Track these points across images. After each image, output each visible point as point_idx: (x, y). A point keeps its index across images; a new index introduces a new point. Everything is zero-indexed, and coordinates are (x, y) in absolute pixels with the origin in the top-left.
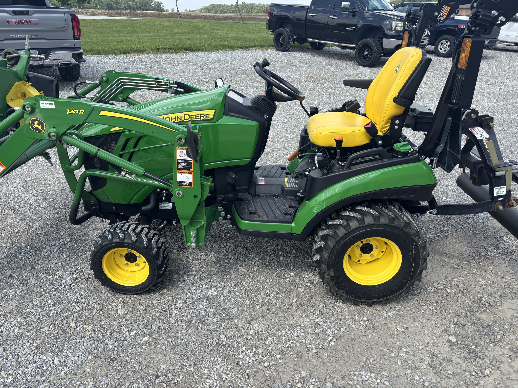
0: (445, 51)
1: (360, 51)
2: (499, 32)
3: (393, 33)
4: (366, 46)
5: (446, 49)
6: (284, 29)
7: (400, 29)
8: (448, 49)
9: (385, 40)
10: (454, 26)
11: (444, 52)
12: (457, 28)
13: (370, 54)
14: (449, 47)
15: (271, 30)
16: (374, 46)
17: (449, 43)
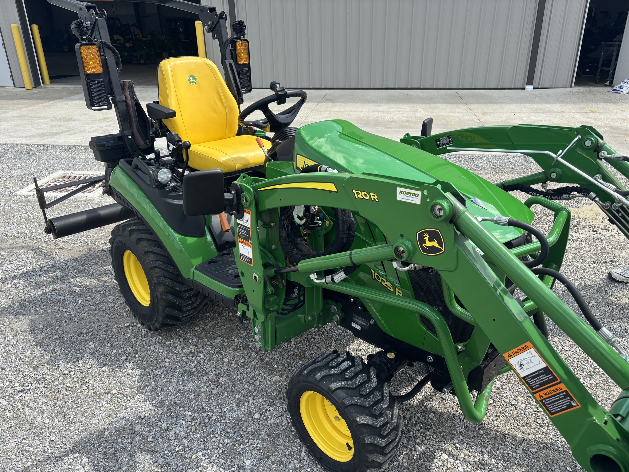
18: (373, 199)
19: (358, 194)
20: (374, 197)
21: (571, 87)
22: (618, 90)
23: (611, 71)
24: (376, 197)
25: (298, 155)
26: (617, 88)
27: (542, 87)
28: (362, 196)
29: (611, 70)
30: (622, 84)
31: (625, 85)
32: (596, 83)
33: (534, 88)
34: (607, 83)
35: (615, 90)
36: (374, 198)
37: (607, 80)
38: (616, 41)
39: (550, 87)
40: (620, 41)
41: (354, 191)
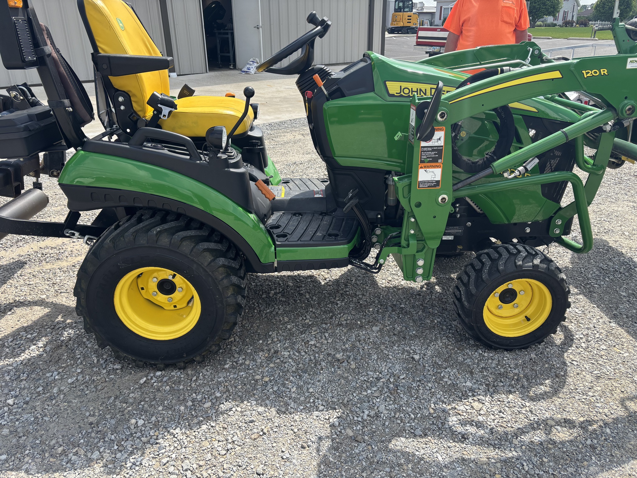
18: (602, 74)
19: (587, 73)
20: (604, 71)
21: (207, 72)
22: (246, 72)
23: (232, 57)
24: (605, 72)
25: (387, 82)
26: (245, 69)
27: (183, 74)
28: (592, 74)
29: (231, 55)
30: (248, 66)
31: (251, 67)
32: (220, 68)
33: (178, 75)
34: (231, 67)
35: (244, 72)
36: (604, 73)
37: (231, 65)
38: (227, 30)
39: (190, 73)
40: (232, 29)
41: (583, 72)
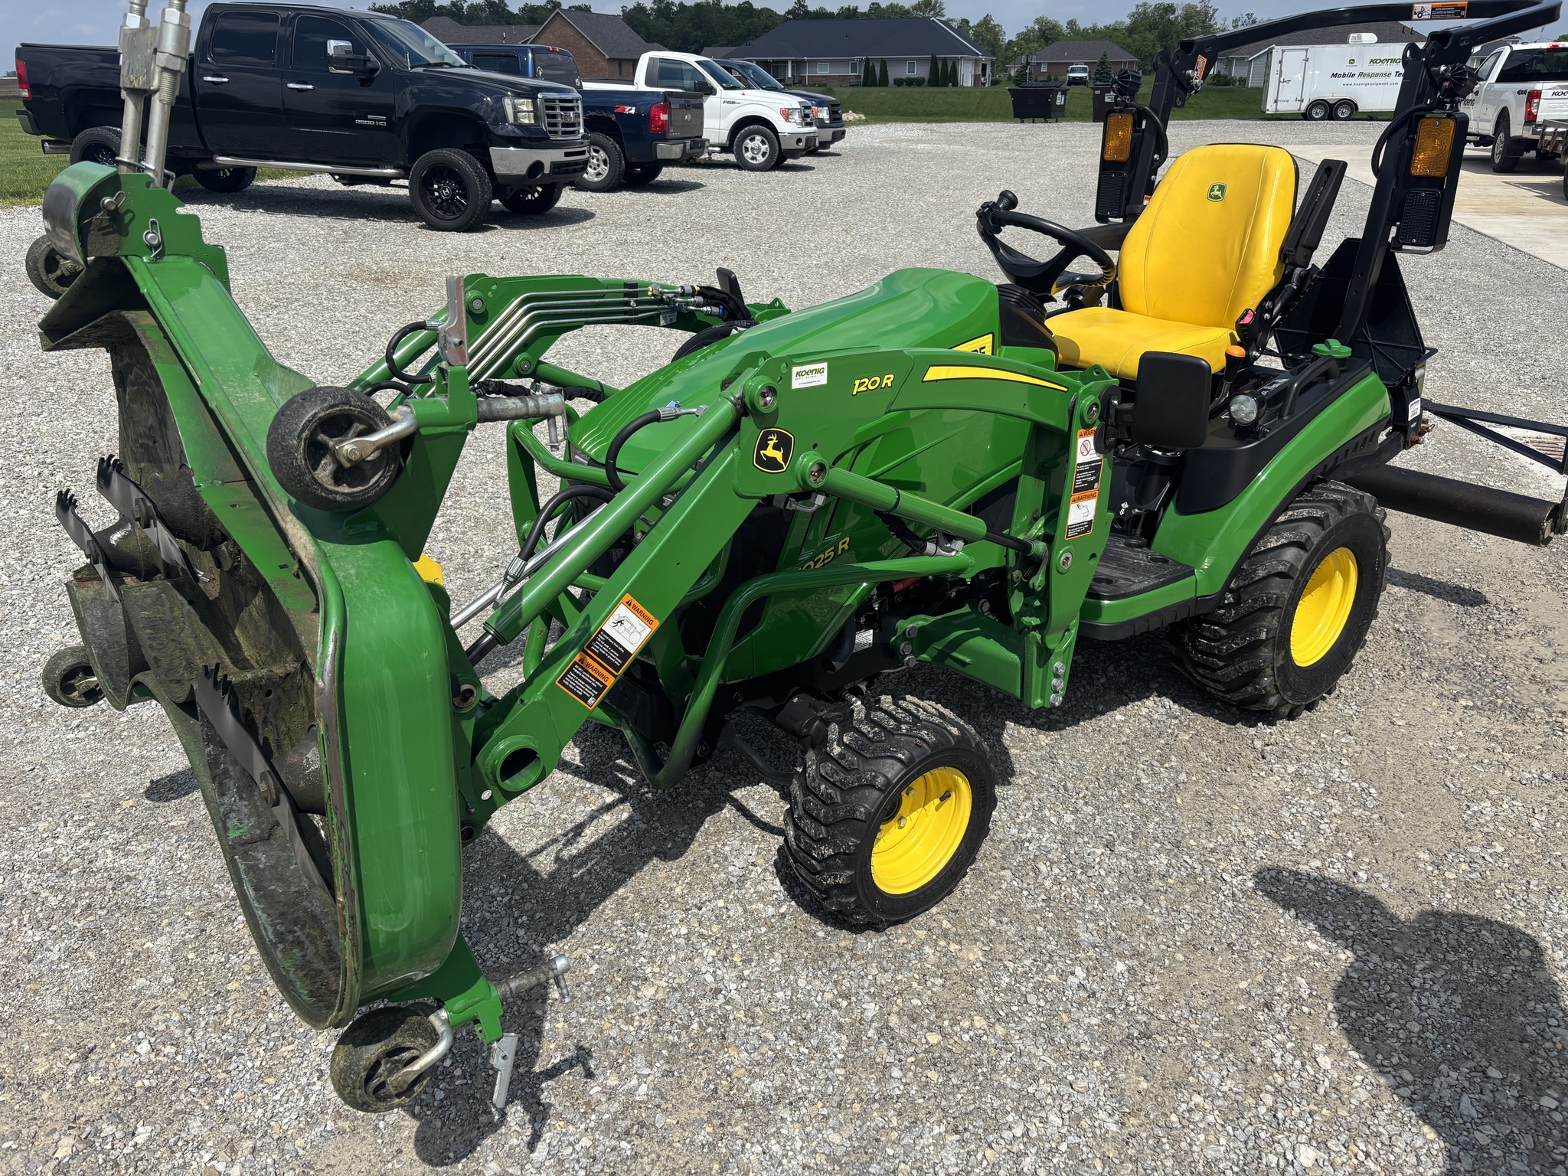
0: (599, 174)
1: (423, 186)
2: (702, 123)
3: (509, 129)
4: (443, 172)
5: (599, 170)
6: (109, 130)
7: (526, 121)
8: (605, 170)
9: (494, 151)
10: (605, 109)
11: (596, 179)
12: (616, 114)
13: (458, 194)
14: (605, 165)
15: (45, 137)
16: (469, 169)
17: (602, 155)
